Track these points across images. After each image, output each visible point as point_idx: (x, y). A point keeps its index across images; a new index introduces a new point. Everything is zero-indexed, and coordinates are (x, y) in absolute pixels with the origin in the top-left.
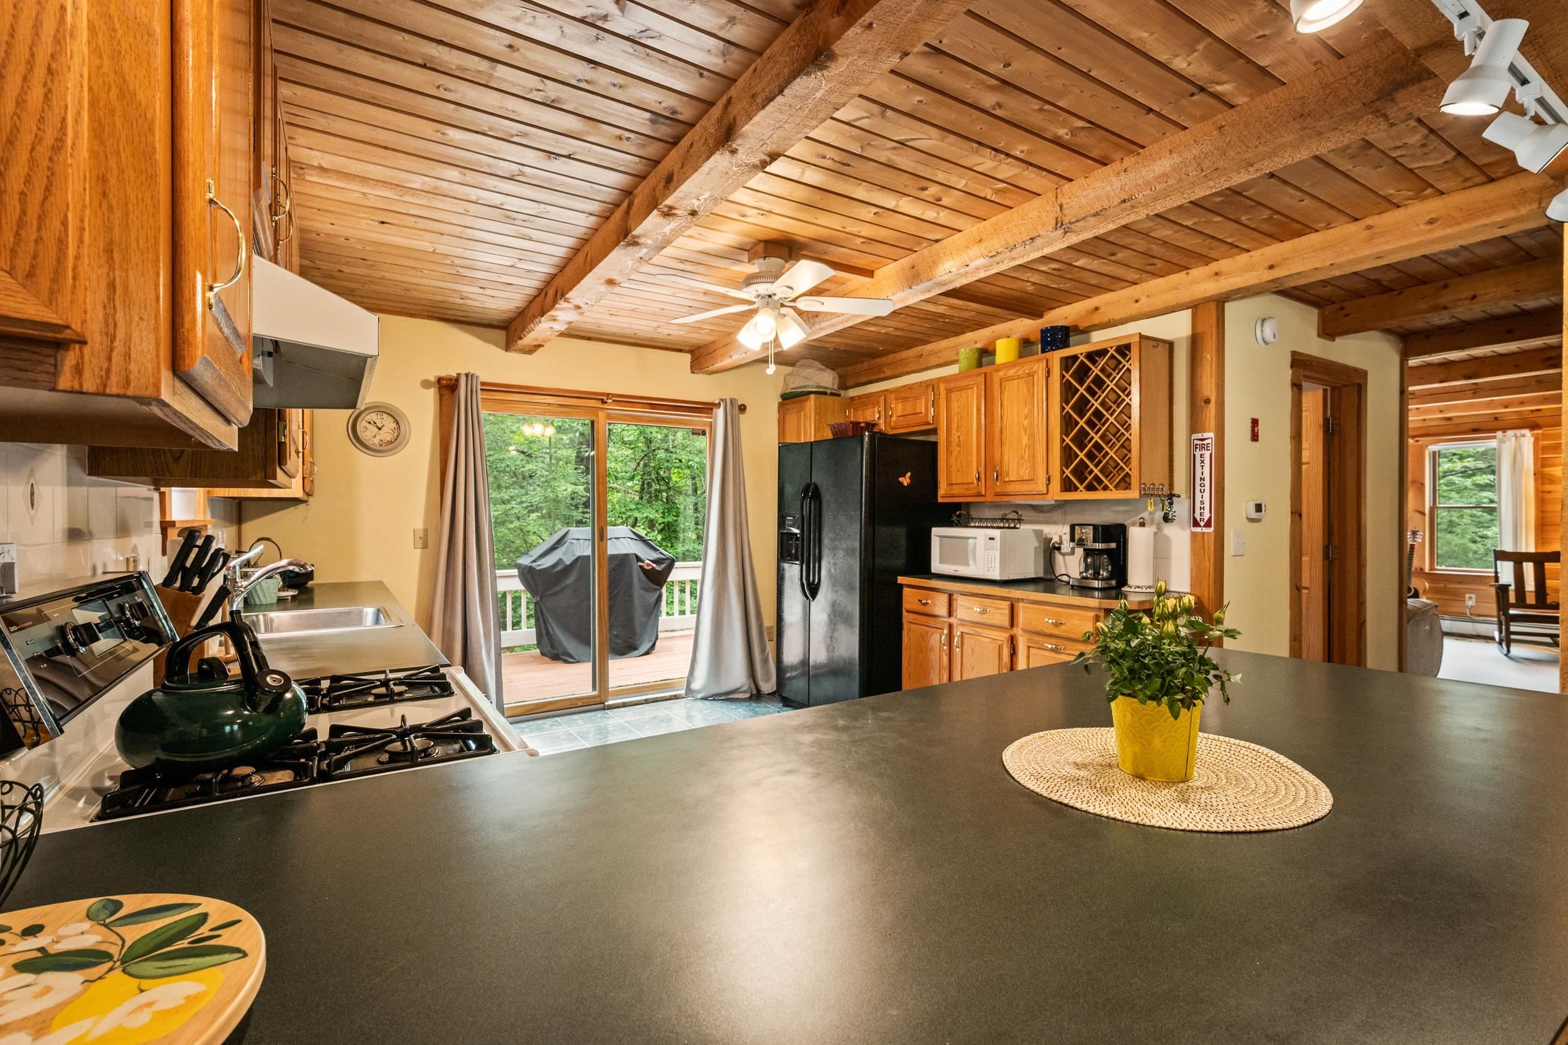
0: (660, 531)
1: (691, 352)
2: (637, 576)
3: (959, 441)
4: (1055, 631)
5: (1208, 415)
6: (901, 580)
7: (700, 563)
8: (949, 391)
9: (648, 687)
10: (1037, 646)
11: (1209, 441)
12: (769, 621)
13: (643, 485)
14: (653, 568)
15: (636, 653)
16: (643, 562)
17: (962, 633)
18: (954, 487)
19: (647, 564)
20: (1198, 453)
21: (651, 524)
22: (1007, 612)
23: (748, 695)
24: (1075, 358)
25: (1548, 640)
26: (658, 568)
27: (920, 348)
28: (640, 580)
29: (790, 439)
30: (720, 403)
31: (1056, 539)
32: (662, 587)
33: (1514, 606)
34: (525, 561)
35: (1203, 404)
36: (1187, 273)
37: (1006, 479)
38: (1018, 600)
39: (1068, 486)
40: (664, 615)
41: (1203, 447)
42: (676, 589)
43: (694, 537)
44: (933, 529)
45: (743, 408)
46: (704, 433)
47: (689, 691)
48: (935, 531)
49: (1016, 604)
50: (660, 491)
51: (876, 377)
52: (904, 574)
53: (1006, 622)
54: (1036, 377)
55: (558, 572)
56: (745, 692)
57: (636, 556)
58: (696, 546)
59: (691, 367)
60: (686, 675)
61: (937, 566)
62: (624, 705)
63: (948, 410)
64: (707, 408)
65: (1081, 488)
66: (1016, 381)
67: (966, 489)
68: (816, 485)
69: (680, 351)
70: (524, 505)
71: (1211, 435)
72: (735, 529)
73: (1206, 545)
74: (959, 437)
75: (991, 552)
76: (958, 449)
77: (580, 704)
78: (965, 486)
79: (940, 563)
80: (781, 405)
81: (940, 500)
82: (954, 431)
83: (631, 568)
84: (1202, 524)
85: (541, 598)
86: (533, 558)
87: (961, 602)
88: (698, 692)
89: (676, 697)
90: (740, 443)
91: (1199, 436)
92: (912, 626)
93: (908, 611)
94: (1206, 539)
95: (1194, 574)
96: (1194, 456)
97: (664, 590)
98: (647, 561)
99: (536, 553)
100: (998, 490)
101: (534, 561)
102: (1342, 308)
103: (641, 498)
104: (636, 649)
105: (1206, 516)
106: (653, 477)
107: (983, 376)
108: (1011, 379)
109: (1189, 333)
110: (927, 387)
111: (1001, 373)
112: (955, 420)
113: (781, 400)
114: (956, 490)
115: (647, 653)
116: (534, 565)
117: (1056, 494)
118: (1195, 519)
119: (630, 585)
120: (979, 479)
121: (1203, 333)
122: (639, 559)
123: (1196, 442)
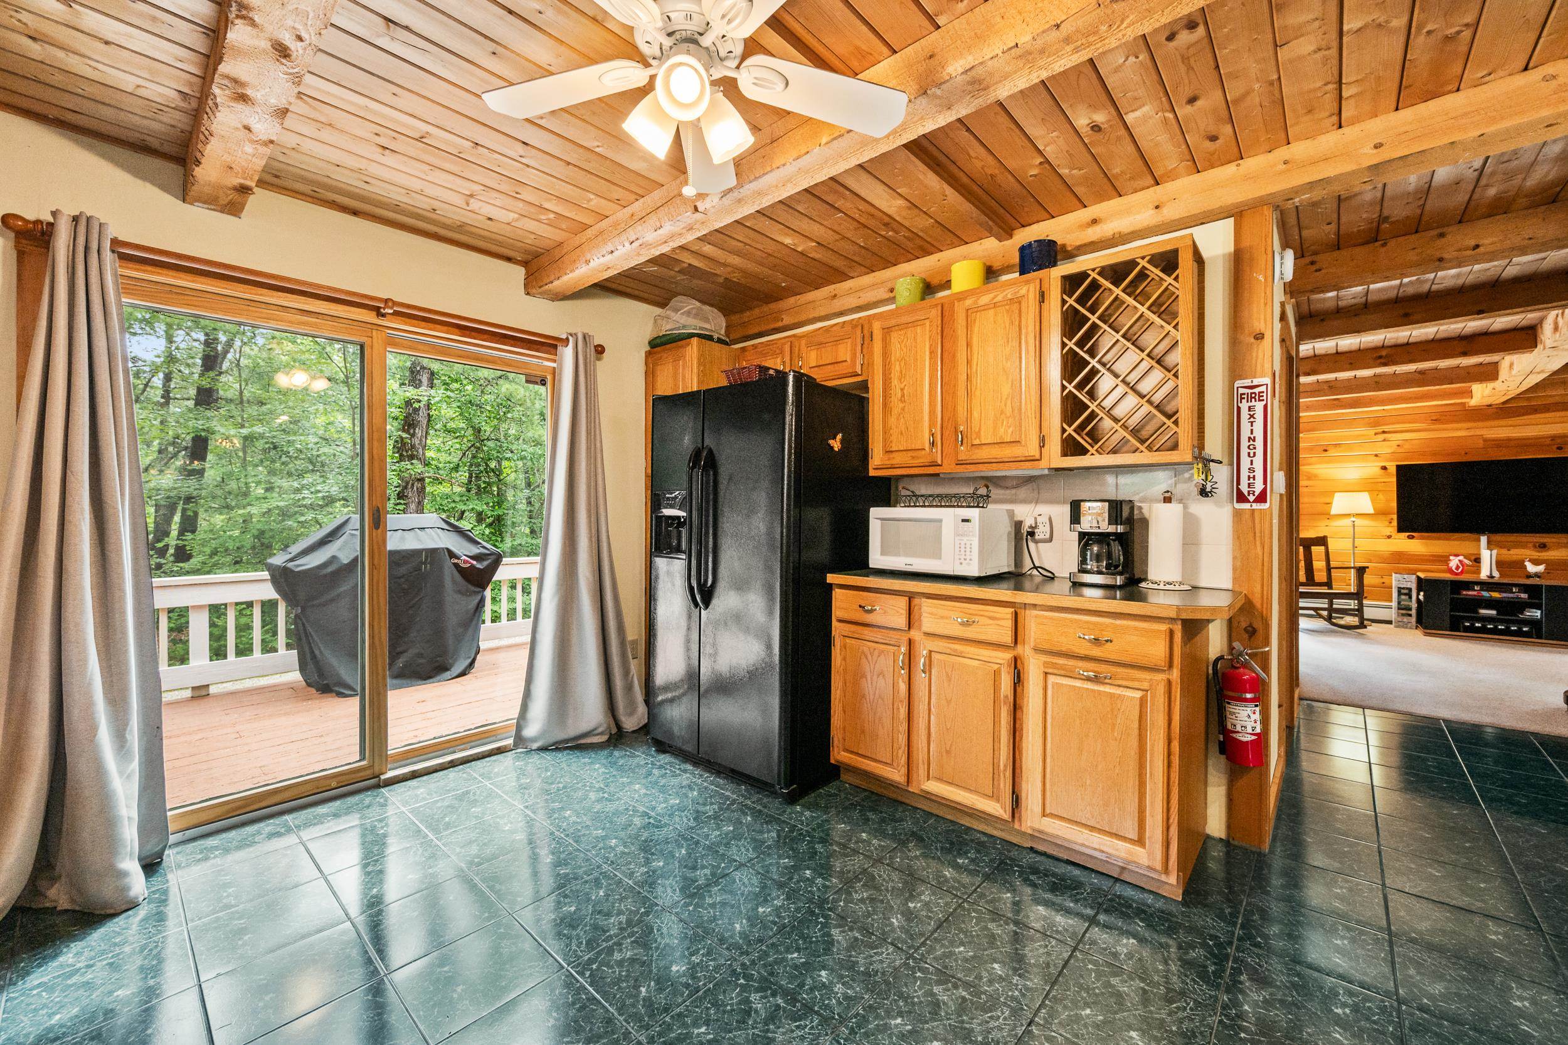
0: (490, 525)
1: (525, 264)
2: (449, 574)
3: (903, 396)
4: (1096, 652)
5: (1261, 355)
6: (831, 578)
7: (538, 559)
8: (887, 331)
9: (456, 740)
10: (1062, 672)
11: (1263, 389)
12: (634, 631)
13: (471, 477)
14: (472, 566)
15: (448, 675)
16: (458, 558)
17: (931, 652)
18: (894, 455)
19: (465, 561)
20: (1244, 406)
21: (480, 517)
22: (1009, 623)
23: (605, 738)
24: (1083, 276)
25: (1312, 612)
26: (479, 566)
27: (833, 286)
28: (454, 581)
29: (665, 388)
30: (567, 339)
31: (1028, 522)
32: (484, 589)
33: (1303, 584)
34: (278, 560)
35: (1253, 340)
36: (1238, 165)
37: (977, 442)
38: (1025, 606)
39: (1072, 448)
40: (488, 623)
41: (1252, 397)
42: (505, 592)
43: (528, 531)
44: (872, 509)
45: (600, 350)
46: (543, 382)
47: (519, 740)
48: (875, 512)
49: (1021, 612)
50: (489, 484)
51: (772, 326)
52: (833, 571)
53: (1008, 639)
54: (1024, 305)
55: (325, 576)
56: (601, 734)
57: (449, 551)
58: (529, 540)
59: (526, 286)
60: (515, 713)
61: (876, 559)
62: (414, 775)
63: (886, 354)
64: (549, 345)
65: (1092, 450)
66: (991, 312)
67: (913, 458)
68: (711, 451)
69: (509, 259)
70: (320, 495)
71: (1267, 380)
72: (589, 511)
73: (1258, 526)
74: (902, 390)
75: (965, 539)
76: (901, 405)
77: (334, 784)
78: (910, 454)
79: (882, 554)
80: (648, 354)
81: (872, 473)
82: (895, 382)
83: (441, 568)
84: (1251, 498)
85: (303, 609)
86: (289, 556)
87: (927, 608)
88: (534, 740)
89: (500, 751)
90: (596, 395)
91: (1247, 382)
92: (848, 640)
93: (840, 621)
94: (1257, 521)
95: (1239, 564)
96: (1239, 408)
97: (488, 593)
98: (464, 558)
99: (295, 549)
100: (962, 457)
101: (291, 560)
102: (1313, 263)
103: (469, 490)
104: (446, 669)
105: (1259, 487)
106: (482, 468)
107: (939, 308)
108: (985, 308)
109: (1231, 248)
110: (856, 326)
111: (968, 302)
112: (896, 368)
113: (648, 348)
114: (898, 459)
115: (463, 674)
116: (290, 565)
117: (1054, 457)
118: (1239, 492)
119: (439, 586)
120: (933, 444)
121: (1251, 247)
122: (452, 554)
123: (1241, 391)
